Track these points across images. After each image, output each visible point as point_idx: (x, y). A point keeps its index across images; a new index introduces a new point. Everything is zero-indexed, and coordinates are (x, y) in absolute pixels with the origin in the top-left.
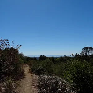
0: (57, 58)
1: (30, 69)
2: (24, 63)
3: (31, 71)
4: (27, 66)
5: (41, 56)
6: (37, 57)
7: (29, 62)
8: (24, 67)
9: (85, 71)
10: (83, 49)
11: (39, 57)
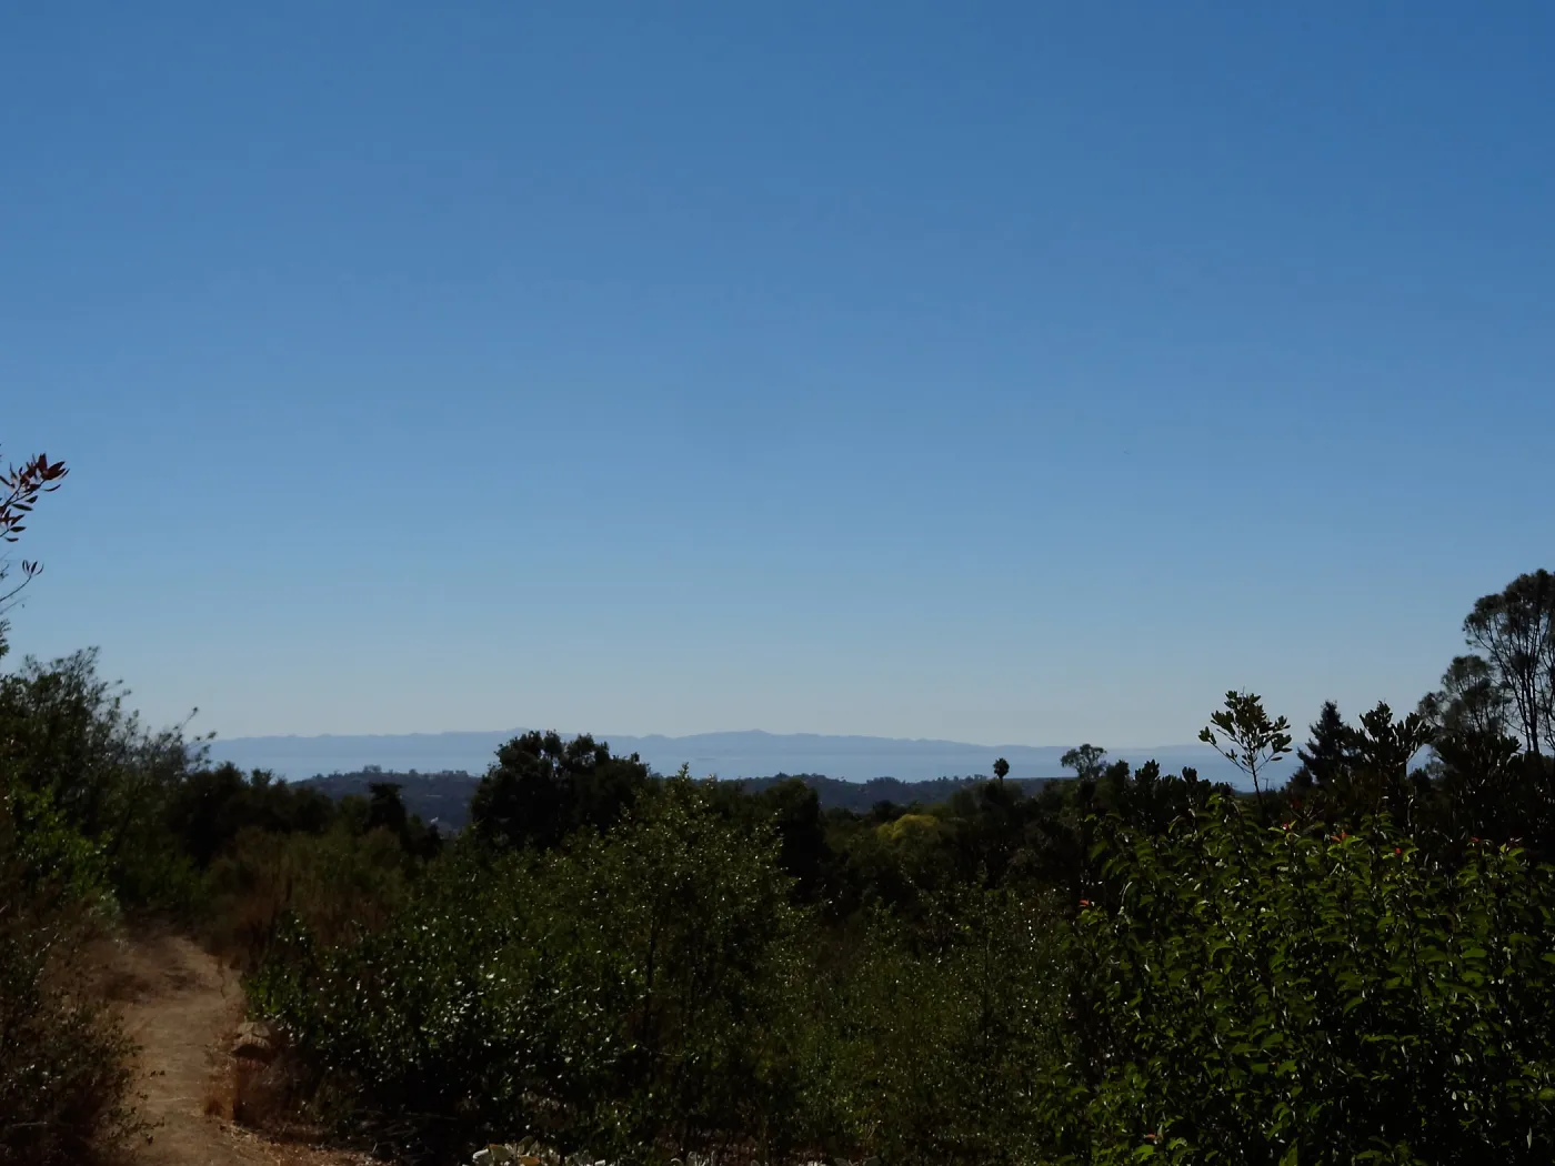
0: (886, 812)
1: (248, 1032)
2: (130, 893)
3: (270, 1077)
4: (184, 982)
5: (525, 752)
6: (429, 766)
7: (247, 881)
8: (122, 988)
9: (1502, 1068)
10: (1478, 620)
11: (481, 764)
